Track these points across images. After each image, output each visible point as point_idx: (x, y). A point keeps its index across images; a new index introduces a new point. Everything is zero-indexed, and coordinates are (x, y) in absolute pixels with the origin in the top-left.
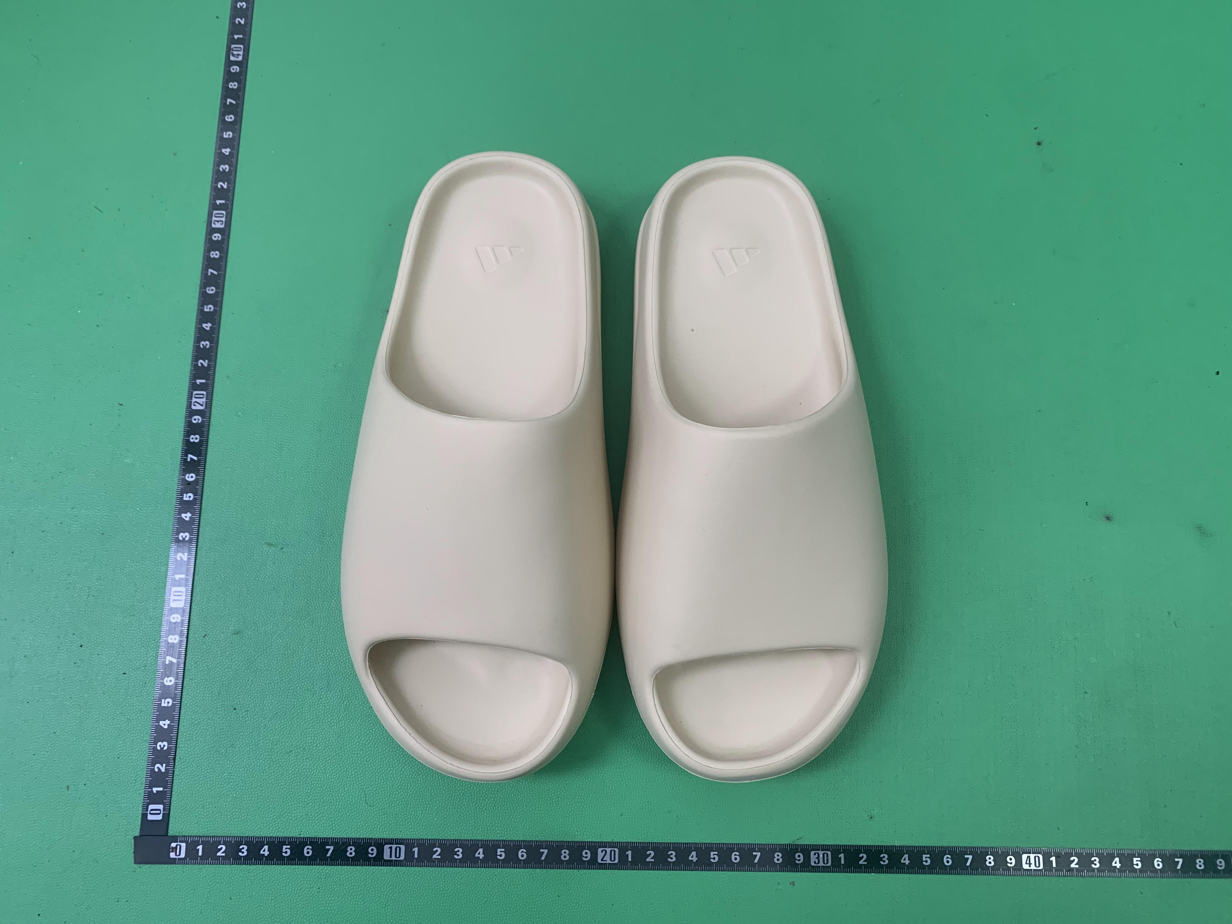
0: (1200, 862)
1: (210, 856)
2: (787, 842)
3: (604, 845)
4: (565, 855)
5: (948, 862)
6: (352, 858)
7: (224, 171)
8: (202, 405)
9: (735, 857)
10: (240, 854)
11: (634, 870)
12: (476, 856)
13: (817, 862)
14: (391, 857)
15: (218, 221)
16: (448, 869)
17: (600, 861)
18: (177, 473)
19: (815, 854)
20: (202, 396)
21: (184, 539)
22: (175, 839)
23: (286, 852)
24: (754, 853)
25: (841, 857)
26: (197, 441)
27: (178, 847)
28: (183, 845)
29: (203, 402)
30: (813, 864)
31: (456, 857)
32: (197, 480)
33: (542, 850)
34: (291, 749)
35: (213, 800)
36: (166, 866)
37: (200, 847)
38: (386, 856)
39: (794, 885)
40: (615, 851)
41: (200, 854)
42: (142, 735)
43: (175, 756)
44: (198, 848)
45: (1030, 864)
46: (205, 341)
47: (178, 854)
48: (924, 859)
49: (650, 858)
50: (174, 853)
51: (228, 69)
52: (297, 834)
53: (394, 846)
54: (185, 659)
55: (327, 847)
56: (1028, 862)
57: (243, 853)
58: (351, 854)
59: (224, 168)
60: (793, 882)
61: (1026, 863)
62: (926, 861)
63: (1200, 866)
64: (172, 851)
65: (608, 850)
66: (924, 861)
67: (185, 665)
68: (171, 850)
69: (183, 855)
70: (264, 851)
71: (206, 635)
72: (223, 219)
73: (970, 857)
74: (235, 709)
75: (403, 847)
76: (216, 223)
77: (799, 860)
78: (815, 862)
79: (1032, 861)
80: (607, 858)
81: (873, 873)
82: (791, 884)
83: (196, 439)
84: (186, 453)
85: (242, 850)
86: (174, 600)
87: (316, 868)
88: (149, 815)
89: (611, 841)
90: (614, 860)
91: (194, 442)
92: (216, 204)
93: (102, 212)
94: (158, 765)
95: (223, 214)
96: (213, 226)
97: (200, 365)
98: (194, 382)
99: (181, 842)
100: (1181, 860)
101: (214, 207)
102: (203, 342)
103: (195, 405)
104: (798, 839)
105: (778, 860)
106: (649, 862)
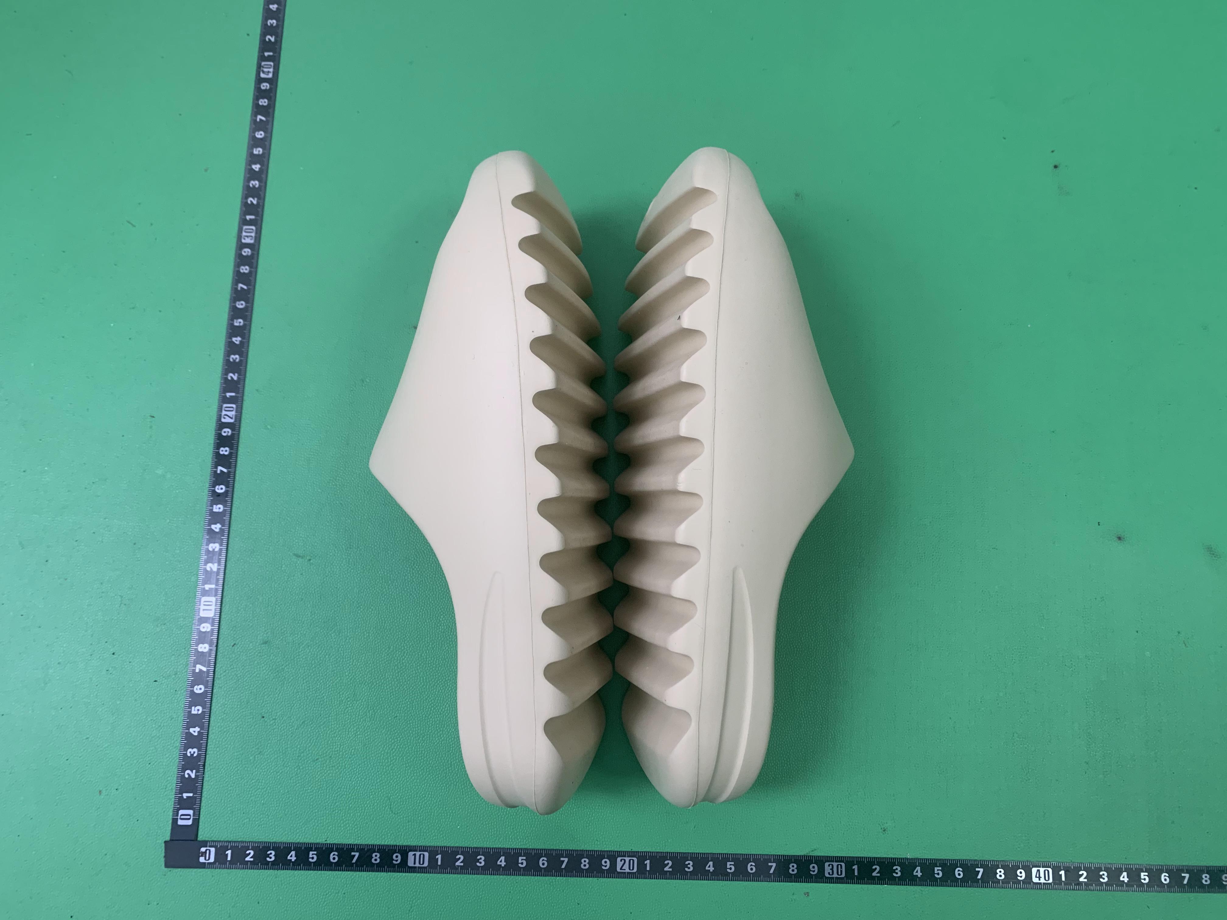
0: (1207, 878)
1: (239, 861)
2: (802, 854)
3: (623, 854)
4: (585, 863)
5: (959, 875)
6: (377, 864)
7: (254, 186)
8: (232, 418)
9: (751, 867)
10: (268, 859)
11: (652, 879)
13: (831, 874)
14: (415, 863)
15: (247, 236)
16: (471, 876)
17: (618, 870)
18: (207, 485)
19: (829, 865)
20: (232, 409)
21: (214, 549)
22: (205, 844)
23: (313, 858)
24: (770, 864)
25: (854, 869)
26: (226, 453)
27: (208, 851)
28: (213, 850)
29: (233, 415)
30: (827, 875)
31: (478, 864)
32: (226, 491)
33: (562, 859)
34: (317, 757)
35: (242, 806)
36: (195, 870)
37: (229, 852)
38: (410, 863)
39: (808, 895)
40: (633, 860)
41: (229, 859)
42: (173, 742)
43: (205, 762)
44: (227, 853)
45: (1040, 878)
46: (234, 355)
47: (207, 858)
48: (936, 872)
49: (668, 867)
50: (203, 858)
51: (259, 85)
52: (324, 840)
53: (418, 854)
54: (215, 668)
55: (353, 854)
56: (1038, 876)
57: (271, 858)
58: (376, 860)
59: (254, 184)
60: (808, 893)
61: (1036, 877)
62: (938, 874)
63: (1206, 881)
64: (202, 856)
65: (627, 859)
66: (936, 874)
67: (214, 673)
69: (212, 860)
70: (291, 856)
71: (235, 644)
73: (981, 870)
74: (263, 717)
75: (426, 854)
76: (246, 238)
77: (814, 871)
78: (829, 873)
79: (1042, 875)
80: (626, 867)
81: (886, 884)
82: (805, 895)
83: (226, 451)
84: (215, 465)
86: (204, 610)
87: (341, 874)
88: (179, 820)
89: (630, 850)
90: (633, 869)
91: (224, 455)
92: (246, 219)
93: (134, 226)
94: (188, 771)
95: (253, 229)
96: (243, 241)
97: (229, 378)
98: (223, 395)
99: (210, 846)
100: (1187, 876)
101: (244, 222)
102: (232, 356)
103: (224, 418)
104: (812, 851)
105: (793, 871)
106: (667, 871)
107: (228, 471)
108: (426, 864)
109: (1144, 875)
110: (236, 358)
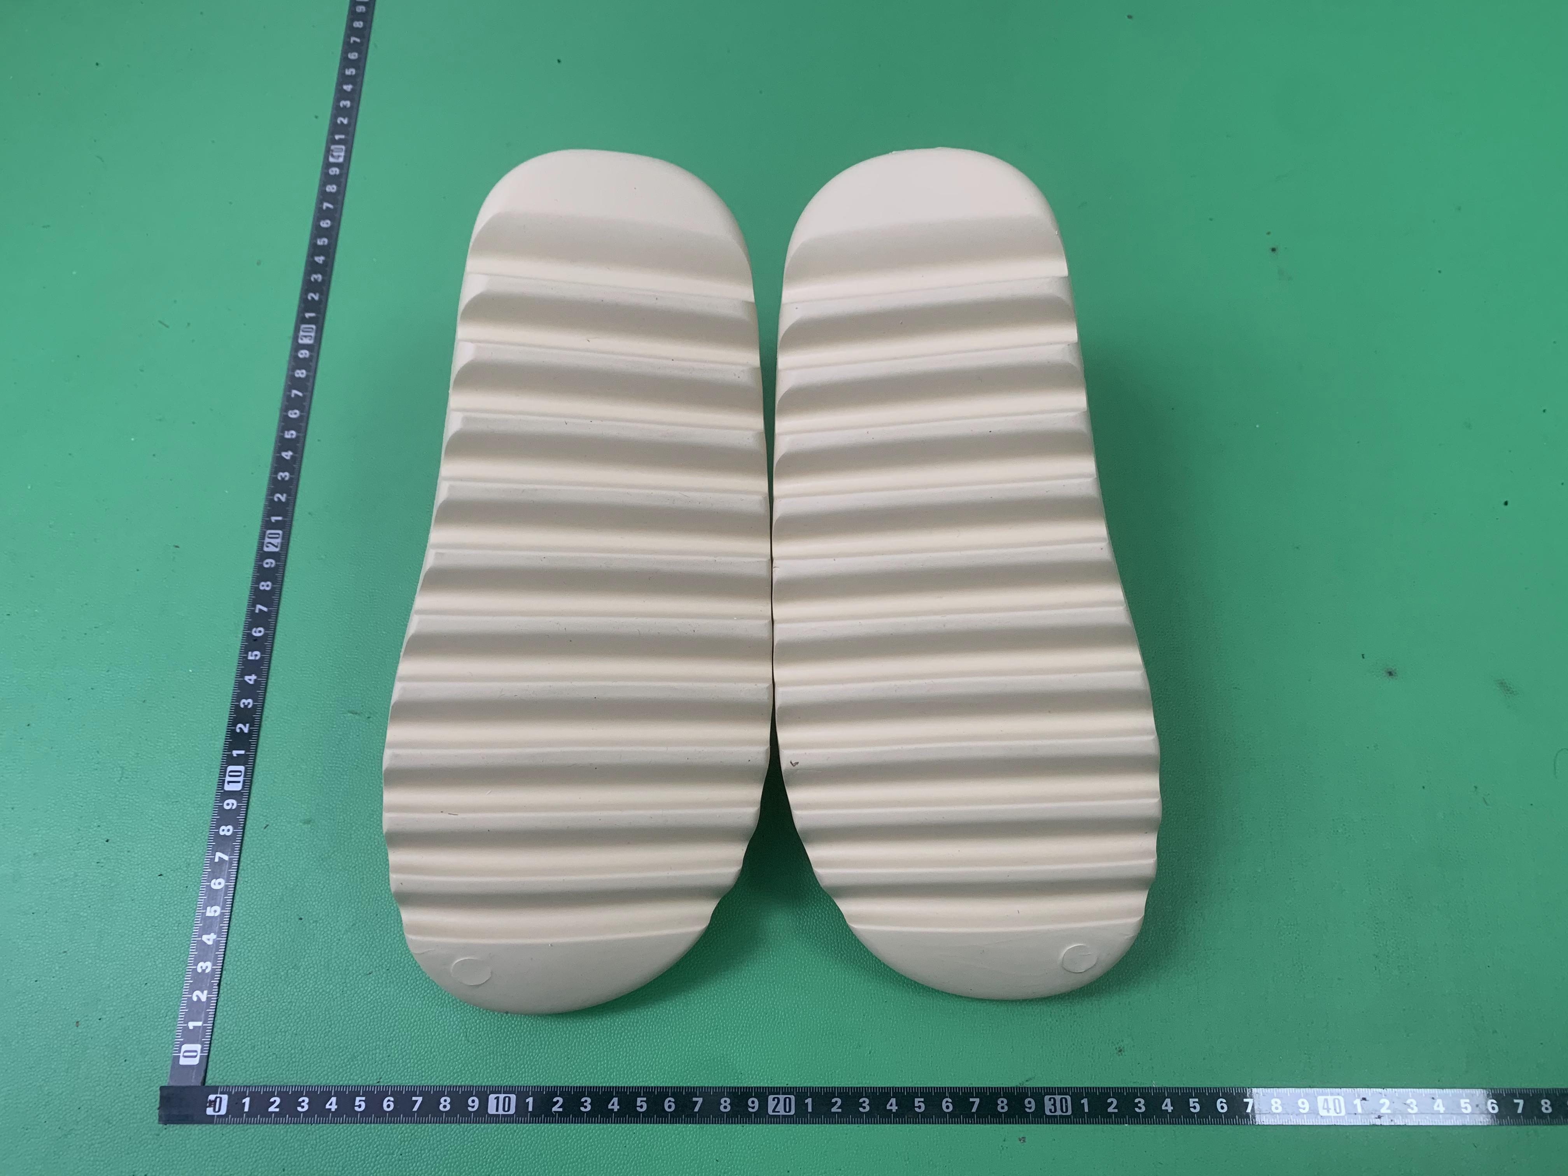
0: (1546, 1103)
1: (260, 1111)
2: (1013, 1085)
3: (775, 1091)
4: (725, 1105)
5: (1222, 1108)
6: (446, 1112)
7: (316, 280)
8: (276, 547)
9: (947, 1105)
10: (299, 1109)
11: (816, 1123)
12: (609, 1108)
13: (1053, 1111)
14: (497, 1110)
15: (306, 336)
16: (572, 1126)
17: (770, 1112)
18: (241, 628)
19: (1050, 1100)
20: (277, 536)
21: (247, 706)
22: (214, 1090)
23: (360, 1106)
24: (971, 1100)
25: (1083, 1103)
26: (268, 589)
27: (218, 1100)
28: (225, 1097)
29: (278, 543)
30: (1048, 1113)
31: (582, 1109)
32: (265, 635)
33: (695, 1099)
34: (371, 971)
35: (267, 1039)
36: (200, 1126)
37: (247, 1101)
38: (492, 1110)
39: (1024, 1141)
40: (790, 1099)
41: (246, 1109)
42: (179, 955)
43: (220, 980)
44: (244, 1101)
46: (283, 472)
47: (217, 1110)
48: (1191, 1105)
49: (836, 1107)
50: (212, 1109)
51: (326, 171)
52: (375, 1082)
53: (502, 1096)
54: (240, 856)
55: (414, 1098)
56: (1326, 1107)
57: (303, 1107)
58: (445, 1106)
59: (316, 278)
60: (1023, 1138)
62: (1195, 1107)
63: (1547, 1109)
64: (210, 1106)
65: (782, 1097)
66: (1192, 1107)
67: (239, 864)
68: (208, 1105)
69: (223, 1111)
70: (331, 1104)
71: (267, 825)
72: (313, 334)
74: (301, 919)
75: (513, 1097)
76: (304, 338)
77: (1030, 1108)
78: (1050, 1110)
79: (1331, 1106)
80: (781, 1107)
81: (1126, 1124)
82: (1020, 1140)
83: (268, 586)
84: (253, 603)
85: (302, 1104)
86: (229, 782)
87: (399, 1127)
88: (181, 1058)
89: (786, 1086)
90: (790, 1111)
91: (265, 590)
92: (305, 317)
93: (167, 326)
94: (197, 993)
95: (312, 328)
96: (300, 341)
97: (276, 499)
98: (268, 519)
99: (222, 1093)
100: (1521, 1102)
101: (302, 320)
102: (281, 474)
103: (267, 547)
104: (1027, 1081)
105: (1003, 1108)
106: (835, 1113)
107: (268, 610)
108: (512, 1111)
109: (1465, 1103)
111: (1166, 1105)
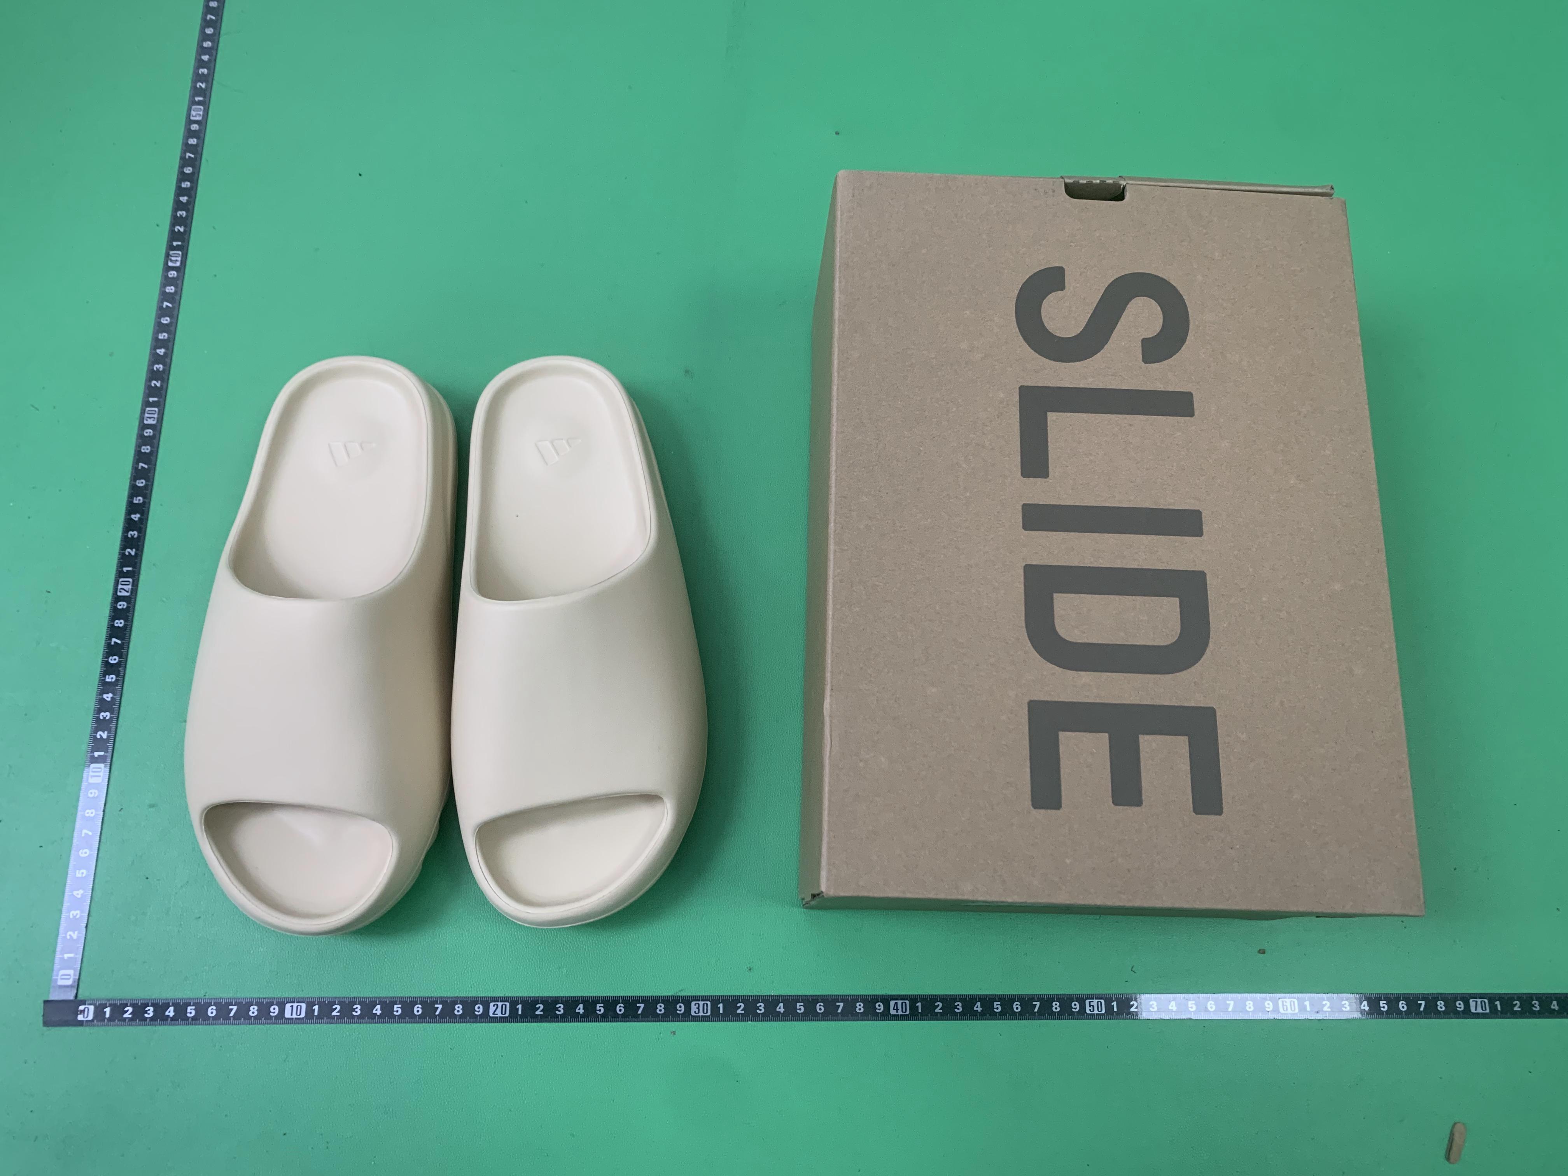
0: (1056, 1004)
1: (117, 1018)
2: (670, 994)
3: (496, 999)
4: (459, 1009)
5: (820, 1009)
6: (254, 1017)
7: (158, 370)
8: (127, 592)
9: (620, 1009)
11: (524, 1023)
13: (697, 1012)
14: (292, 1015)
15: (150, 418)
16: (347, 1026)
17: (491, 1015)
18: (101, 655)
19: (695, 1004)
20: (128, 583)
21: (105, 718)
23: (191, 1013)
24: (638, 1005)
25: (719, 1007)
26: (121, 625)
27: (86, 1010)
28: (92, 1008)
29: (129, 589)
30: (693, 1014)
31: (354, 1013)
32: (119, 662)
33: (436, 1006)
34: (200, 916)
35: (122, 964)
36: (73, 1029)
37: (108, 1010)
38: (287, 1014)
40: (506, 1005)
41: (107, 1016)
43: (87, 924)
44: (105, 1010)
45: (897, 1010)
46: (133, 531)
47: (85, 1017)
48: (798, 1007)
49: (539, 1010)
50: (82, 1016)
51: (166, 274)
52: (202, 995)
53: (295, 1005)
54: (101, 831)
55: (231, 1007)
56: (895, 1008)
57: (149, 1014)
58: (253, 1013)
59: (158, 368)
61: (894, 1009)
62: (800, 1009)
63: (1057, 1010)
64: (80, 1014)
65: (500, 1004)
66: (798, 1009)
67: (101, 834)
68: (79, 1013)
69: (90, 1018)
70: (170, 1012)
71: (122, 809)
72: (156, 416)
73: (842, 1004)
74: (147, 878)
75: (304, 1006)
76: (148, 419)
77: (681, 1011)
78: (695, 1012)
79: (899, 1007)
80: (499, 1012)
81: (750, 1021)
83: (121, 623)
84: (109, 637)
86: (92, 776)
87: (219, 1028)
88: (59, 980)
89: (503, 995)
90: (505, 1014)
91: (118, 627)
92: (149, 401)
93: (37, 409)
94: (70, 933)
95: (155, 411)
96: (145, 422)
97: (127, 554)
98: (121, 570)
99: (89, 1004)
101: (147, 404)
102: (131, 532)
103: (121, 591)
104: (680, 991)
105: (660, 1010)
106: (538, 1015)
107: (122, 642)
108: (303, 1015)
109: (997, 1005)
110: (134, 534)
111: (780, 1008)
